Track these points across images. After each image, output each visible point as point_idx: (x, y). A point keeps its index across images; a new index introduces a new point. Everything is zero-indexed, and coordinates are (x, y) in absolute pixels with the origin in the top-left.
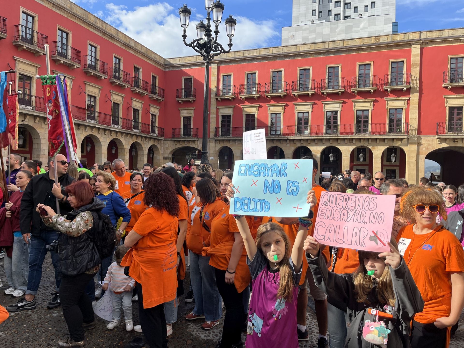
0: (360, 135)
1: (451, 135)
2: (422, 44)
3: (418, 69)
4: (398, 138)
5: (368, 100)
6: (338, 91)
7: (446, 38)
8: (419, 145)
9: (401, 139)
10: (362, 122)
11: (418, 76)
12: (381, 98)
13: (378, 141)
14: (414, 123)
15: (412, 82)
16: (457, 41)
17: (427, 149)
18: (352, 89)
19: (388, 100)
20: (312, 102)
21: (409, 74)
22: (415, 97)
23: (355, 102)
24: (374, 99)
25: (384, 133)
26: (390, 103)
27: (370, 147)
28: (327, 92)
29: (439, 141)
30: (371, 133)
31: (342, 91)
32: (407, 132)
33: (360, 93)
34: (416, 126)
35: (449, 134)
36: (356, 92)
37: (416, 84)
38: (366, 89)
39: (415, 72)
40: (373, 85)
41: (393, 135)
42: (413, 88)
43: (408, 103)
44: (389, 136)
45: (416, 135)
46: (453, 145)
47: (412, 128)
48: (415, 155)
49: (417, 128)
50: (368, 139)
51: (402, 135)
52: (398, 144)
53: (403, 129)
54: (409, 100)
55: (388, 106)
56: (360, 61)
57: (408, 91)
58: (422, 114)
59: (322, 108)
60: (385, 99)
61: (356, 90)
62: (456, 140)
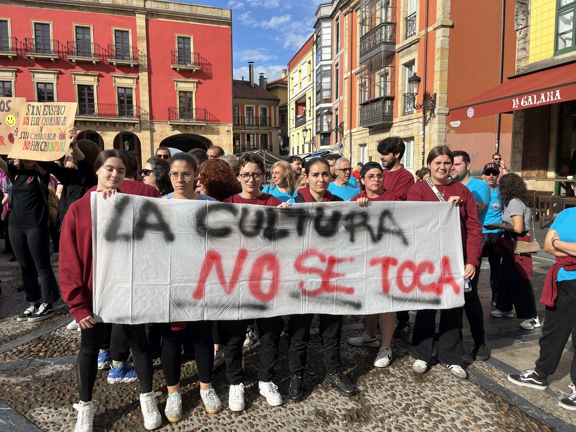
0: (85, 117)
1: (183, 122)
2: (147, 15)
3: (145, 44)
4: (130, 123)
5: (90, 73)
6: (51, 57)
7: (172, 12)
8: (152, 131)
9: (134, 124)
10: (87, 100)
11: (145, 52)
12: (107, 73)
13: (107, 125)
14: (145, 107)
15: (140, 58)
16: (183, 19)
17: (161, 136)
18: (70, 57)
19: (115, 77)
20: (15, 69)
21: (135, 48)
22: (144, 76)
23: (75, 74)
24: (98, 72)
25: (114, 115)
26: (118, 80)
27: (99, 132)
28: (35, 56)
29: (171, 128)
30: (99, 115)
31: (55, 57)
32: (139, 116)
33: (79, 63)
34: (148, 110)
35: (181, 121)
36: (74, 61)
37: (144, 61)
38: (87, 59)
39: (142, 47)
40: (95, 55)
41: (124, 119)
42: (142, 65)
43: (137, 83)
44: (119, 120)
45: (149, 120)
46: (185, 132)
47: (143, 112)
48: (149, 142)
49: (149, 112)
50: (96, 122)
51: (135, 120)
52: (131, 129)
53: (135, 113)
54: (138, 79)
55: (116, 83)
56: (77, 21)
57: (136, 69)
58: (153, 97)
59: (30, 78)
60: (111, 74)
61: (74, 58)
62: (188, 127)
